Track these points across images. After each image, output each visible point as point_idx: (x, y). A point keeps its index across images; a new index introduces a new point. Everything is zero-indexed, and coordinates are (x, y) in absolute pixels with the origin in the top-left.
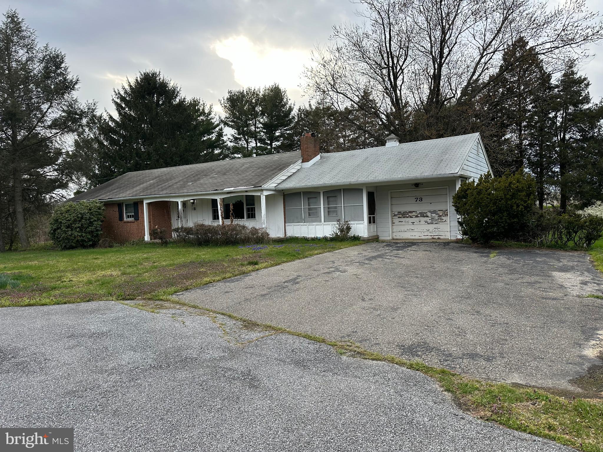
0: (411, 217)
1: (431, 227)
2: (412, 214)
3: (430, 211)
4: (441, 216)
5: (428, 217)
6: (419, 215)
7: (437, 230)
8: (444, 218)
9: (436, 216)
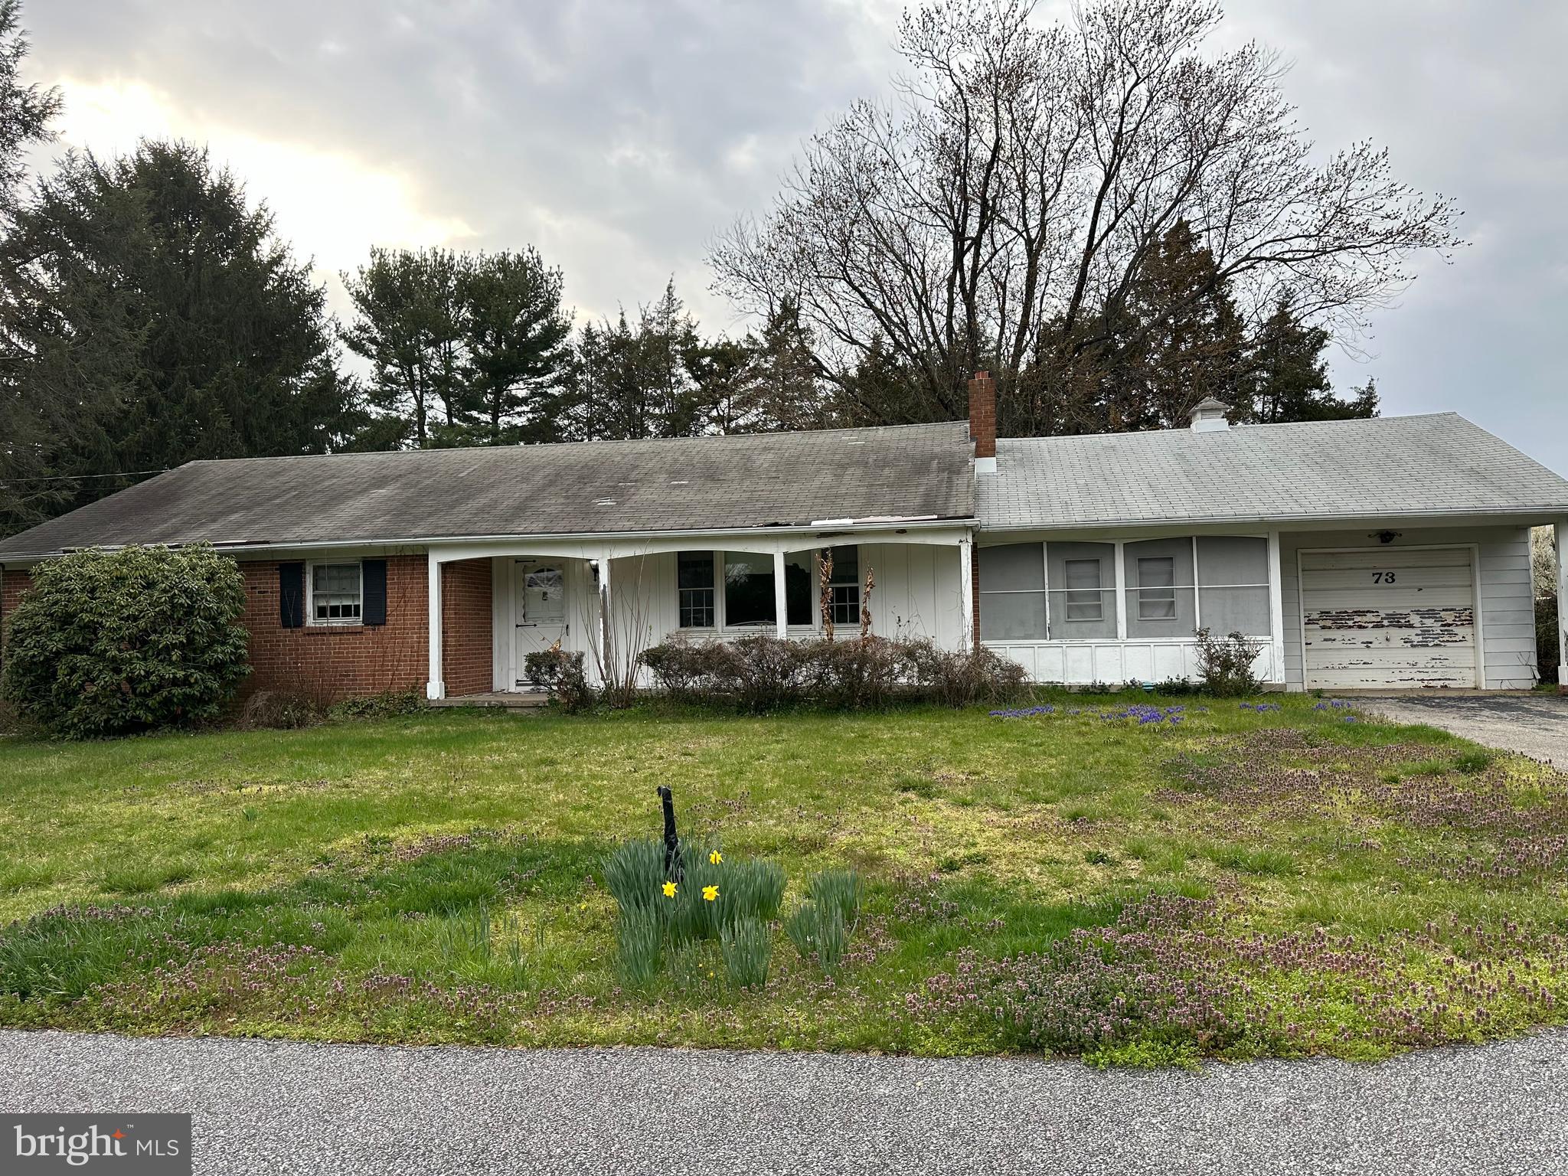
0: (1360, 627)
1: (1423, 656)
2: (1365, 619)
3: (1417, 612)
4: (1450, 625)
5: (1411, 626)
6: (1386, 623)
7: (1439, 665)
8: (1460, 631)
9: (1435, 624)
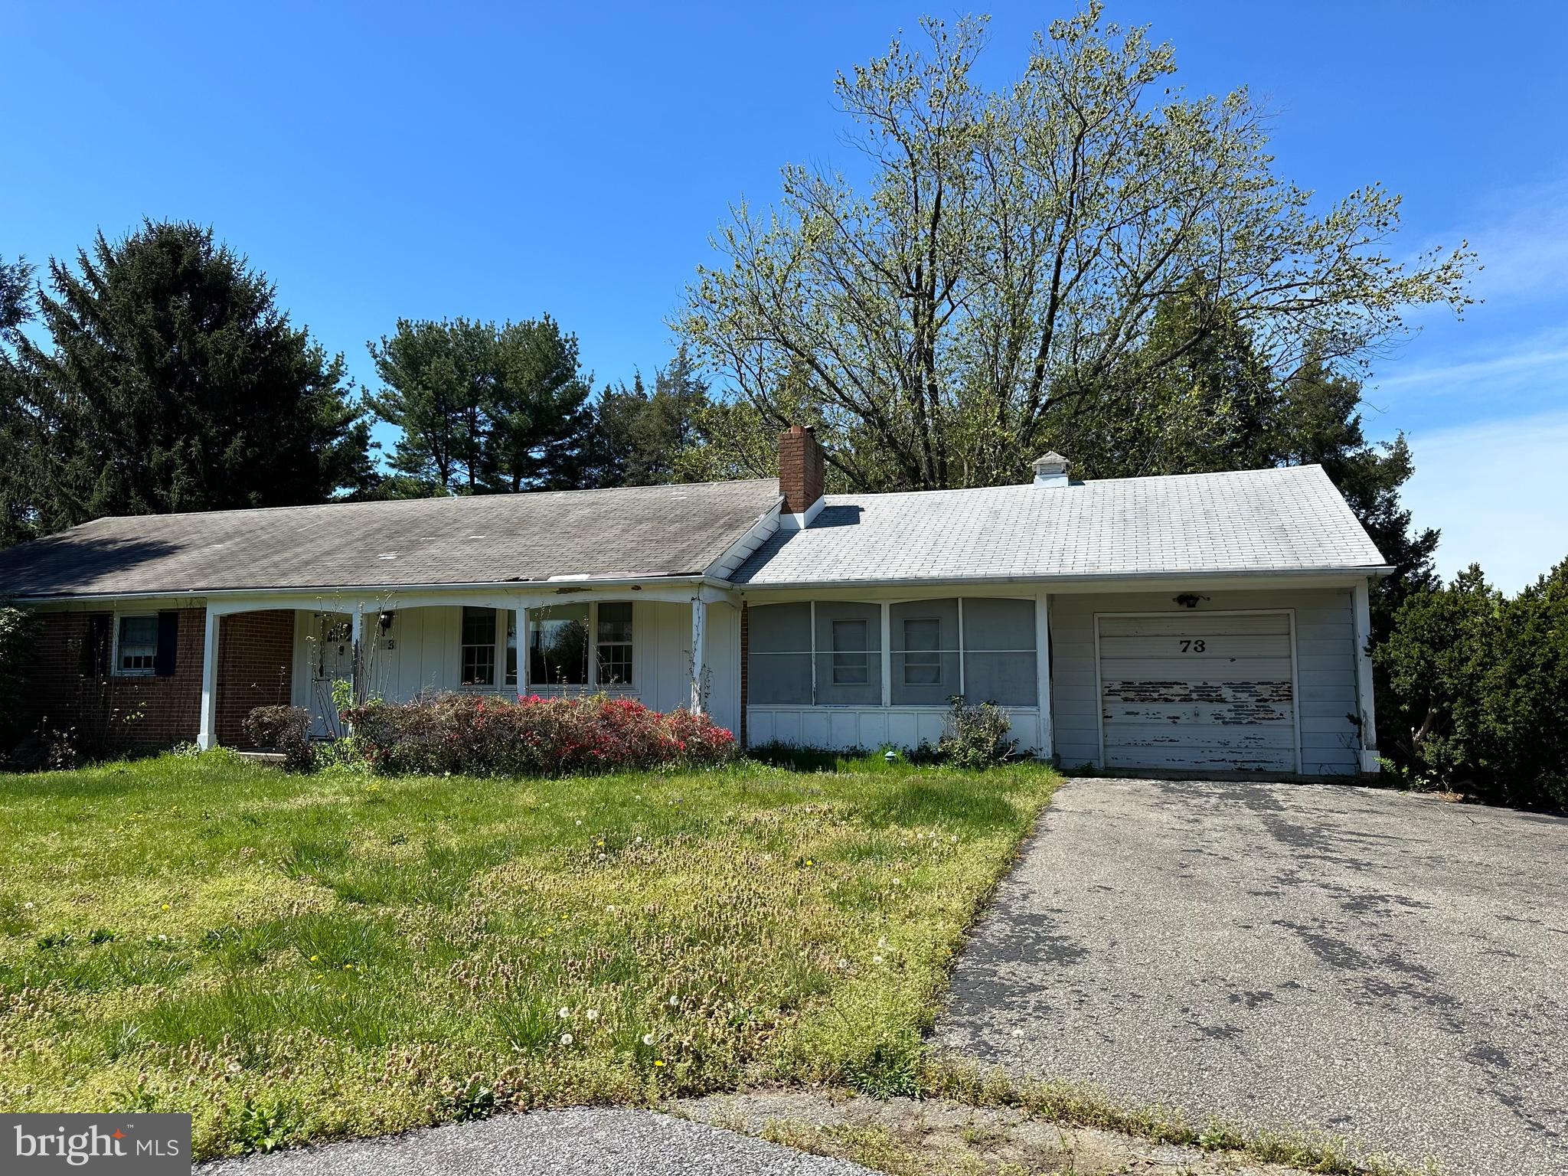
1: (1235, 734)
2: (1171, 691)
3: (1230, 685)
4: (1266, 700)
5: (1223, 701)
6: (1194, 696)
7: (1254, 745)
8: (1278, 708)
9: (1250, 699)
